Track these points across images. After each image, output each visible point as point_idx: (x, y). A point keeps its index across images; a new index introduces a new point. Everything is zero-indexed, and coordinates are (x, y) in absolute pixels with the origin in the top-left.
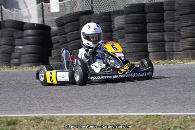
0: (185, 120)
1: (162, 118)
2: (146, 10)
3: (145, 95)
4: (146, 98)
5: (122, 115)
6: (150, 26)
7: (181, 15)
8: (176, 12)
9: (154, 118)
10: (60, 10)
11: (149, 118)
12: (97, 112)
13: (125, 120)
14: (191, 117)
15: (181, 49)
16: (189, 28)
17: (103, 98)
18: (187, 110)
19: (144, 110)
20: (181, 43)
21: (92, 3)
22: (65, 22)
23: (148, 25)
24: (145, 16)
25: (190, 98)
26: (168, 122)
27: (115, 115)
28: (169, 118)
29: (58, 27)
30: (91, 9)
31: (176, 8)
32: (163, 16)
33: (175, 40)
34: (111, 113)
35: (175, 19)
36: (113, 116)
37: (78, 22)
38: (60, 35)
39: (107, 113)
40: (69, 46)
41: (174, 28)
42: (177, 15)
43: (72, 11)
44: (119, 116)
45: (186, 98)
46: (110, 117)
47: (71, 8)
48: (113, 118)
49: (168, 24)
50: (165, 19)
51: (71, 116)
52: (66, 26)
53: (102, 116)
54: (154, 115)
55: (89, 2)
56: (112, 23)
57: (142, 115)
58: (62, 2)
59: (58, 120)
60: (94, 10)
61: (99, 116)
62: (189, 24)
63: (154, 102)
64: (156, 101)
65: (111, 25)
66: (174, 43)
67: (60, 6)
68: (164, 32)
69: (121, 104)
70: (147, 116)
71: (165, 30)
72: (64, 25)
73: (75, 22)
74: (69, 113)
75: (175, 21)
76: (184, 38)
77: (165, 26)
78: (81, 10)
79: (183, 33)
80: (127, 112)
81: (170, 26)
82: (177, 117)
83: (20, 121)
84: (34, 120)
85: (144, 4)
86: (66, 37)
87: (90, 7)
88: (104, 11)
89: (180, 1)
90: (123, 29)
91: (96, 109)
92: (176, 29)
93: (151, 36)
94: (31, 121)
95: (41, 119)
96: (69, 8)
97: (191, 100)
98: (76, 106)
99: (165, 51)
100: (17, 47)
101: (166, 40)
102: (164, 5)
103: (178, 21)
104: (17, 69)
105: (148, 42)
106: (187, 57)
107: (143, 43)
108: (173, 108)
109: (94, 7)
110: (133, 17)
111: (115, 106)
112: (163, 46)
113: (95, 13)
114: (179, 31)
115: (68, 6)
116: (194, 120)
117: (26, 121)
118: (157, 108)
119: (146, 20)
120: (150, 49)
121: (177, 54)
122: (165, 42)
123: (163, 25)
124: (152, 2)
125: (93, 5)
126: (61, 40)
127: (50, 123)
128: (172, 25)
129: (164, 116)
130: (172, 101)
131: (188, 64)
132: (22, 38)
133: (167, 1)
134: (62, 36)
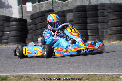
0: (112, 77)
1: (98, 76)
2: (87, 10)
4: (87, 63)
5: (73, 74)
6: (89, 20)
7: (109, 13)
8: (105, 11)
9: (93, 76)
10: (33, 9)
12: (57, 72)
13: (74, 77)
14: (116, 76)
15: (109, 34)
16: (114, 21)
17: (60, 63)
18: (113, 71)
19: (86, 71)
20: (108, 30)
21: (53, 5)
22: (36, 17)
23: (88, 19)
24: (86, 13)
25: (115, 64)
26: (101, 78)
27: (68, 74)
28: (102, 76)
29: (32, 20)
30: (52, 9)
31: (105, 8)
32: (97, 13)
33: (105, 28)
34: (66, 73)
35: (105, 15)
36: (67, 74)
37: (44, 17)
38: (33, 25)
39: (63, 73)
40: (39, 32)
42: (106, 13)
43: (40, 10)
44: (71, 74)
46: (65, 75)
47: (40, 8)
48: (67, 76)
49: (100, 18)
50: (99, 15)
51: (41, 75)
52: (36, 20)
53: (60, 75)
54: (92, 74)
55: (51, 5)
56: (65, 18)
57: (85, 74)
58: (34, 5)
59: (33, 77)
61: (58, 74)
62: (114, 18)
63: (92, 66)
64: (94, 65)
65: (64, 19)
66: (105, 30)
67: (33, 7)
68: (98, 23)
69: (72, 67)
70: (89, 75)
71: (99, 22)
72: (35, 19)
73: (42, 17)
74: (39, 73)
75: (105, 16)
76: (111, 27)
78: (46, 9)
79: (110, 24)
80: (76, 72)
81: (102, 19)
82: (107, 75)
83: (9, 78)
84: (18, 77)
85: (85, 6)
86: (36, 26)
87: (52, 8)
88: (60, 10)
89: (108, 4)
90: (72, 21)
91: (57, 70)
92: (105, 22)
93: (90, 26)
94: (16, 77)
95: (22, 77)
96: (38, 8)
97: (116, 65)
98: (44, 68)
99: (98, 35)
100: (5, 32)
101: (99, 28)
102: (98, 6)
103: (107, 16)
104: (6, 46)
105: (88, 30)
106: (113, 39)
107: (85, 30)
108: (105, 70)
109: (54, 7)
110: (78, 14)
111: (68, 68)
112: (98, 32)
113: (55, 11)
114: (108, 22)
115: (38, 7)
116: (118, 77)
117: (13, 77)
118: (94, 70)
119: (86, 16)
120: (89, 34)
121: (106, 37)
122: (99, 29)
123: (97, 19)
124: (90, 4)
125: (53, 6)
126: (33, 28)
127: (27, 79)
128: (103, 19)
129: (99, 75)
130: (104, 65)
131: (113, 43)
132: (9, 27)
133: (99, 4)
134: (34, 26)
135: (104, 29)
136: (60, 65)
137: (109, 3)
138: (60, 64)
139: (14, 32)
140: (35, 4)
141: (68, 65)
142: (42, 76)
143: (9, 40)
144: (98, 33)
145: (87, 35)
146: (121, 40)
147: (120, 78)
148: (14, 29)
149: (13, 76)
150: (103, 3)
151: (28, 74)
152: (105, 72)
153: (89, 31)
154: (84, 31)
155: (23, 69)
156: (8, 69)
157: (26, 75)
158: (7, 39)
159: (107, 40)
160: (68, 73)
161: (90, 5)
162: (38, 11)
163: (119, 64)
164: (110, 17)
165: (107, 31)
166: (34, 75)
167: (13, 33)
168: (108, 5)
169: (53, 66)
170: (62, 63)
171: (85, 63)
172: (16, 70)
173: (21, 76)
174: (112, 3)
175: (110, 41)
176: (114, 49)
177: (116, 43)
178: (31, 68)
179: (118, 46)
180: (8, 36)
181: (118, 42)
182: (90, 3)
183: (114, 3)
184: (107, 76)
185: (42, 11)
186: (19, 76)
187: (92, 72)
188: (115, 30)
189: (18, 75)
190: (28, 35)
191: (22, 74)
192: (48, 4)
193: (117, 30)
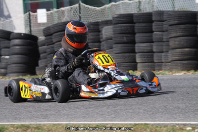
0: (173, 129)
1: (150, 126)
2: (135, 21)
3: (133, 105)
4: (134, 107)
5: (110, 124)
6: (138, 37)
7: (170, 25)
8: (164, 23)
9: (142, 127)
10: (48, 20)
11: (137, 126)
14: (179, 126)
15: (170, 60)
16: (178, 39)
17: (91, 107)
18: (176, 119)
19: (132, 119)
20: (169, 54)
21: (80, 13)
22: (52, 32)
23: (137, 35)
24: (134, 27)
25: (179, 108)
26: (156, 130)
27: (103, 124)
28: (157, 127)
29: (46, 36)
30: (78, 19)
31: (165, 19)
32: (151, 26)
33: (164, 50)
34: (99, 121)
35: (164, 30)
36: (100, 124)
38: (47, 45)
39: (95, 121)
41: (162, 39)
42: (165, 26)
43: (60, 22)
45: (174, 107)
47: (59, 18)
48: (101, 127)
49: (156, 35)
50: (154, 30)
51: (59, 124)
52: (53, 36)
53: (89, 124)
54: (142, 124)
55: (77, 12)
56: (100, 33)
57: (130, 124)
58: (49, 12)
59: (45, 128)
60: (82, 20)
62: (178, 34)
63: (142, 111)
64: (144, 110)
65: (99, 35)
66: (163, 54)
67: (48, 16)
68: (153, 42)
69: (108, 112)
70: (136, 124)
71: (154, 40)
72: (51, 35)
75: (163, 32)
76: (173, 49)
77: (154, 36)
78: (69, 20)
79: (172, 43)
80: (114, 121)
81: (159, 36)
82: (166, 126)
83: (6, 129)
84: (20, 128)
85: (133, 14)
86: (53, 48)
87: (78, 17)
88: (92, 21)
89: (169, 11)
90: (111, 39)
91: (84, 118)
92: (164, 40)
93: (139, 47)
94: (17, 128)
95: (28, 127)
96: (56, 18)
97: (180, 110)
98: (64, 114)
99: (153, 62)
100: (3, 57)
101: (154, 50)
102: (153, 15)
103: (167, 31)
104: (3, 79)
105: (136, 53)
106: (176, 68)
107: (131, 54)
108: (161, 117)
109: (82, 17)
110: (121, 27)
112: (152, 57)
114: (168, 41)
115: (56, 15)
116: (183, 129)
117: (12, 128)
118: (145, 116)
119: (134, 30)
120: (138, 60)
121: (165, 65)
122: (154, 52)
123: (152, 36)
124: (140, 12)
125: (80, 15)
126: (48, 50)
127: (36, 130)
128: (161, 36)
129: (153, 125)
130: (160, 110)
131: (177, 74)
132: (9, 48)
133: (156, 11)
134: (49, 46)
135: (163, 52)
136: (90, 109)
137: (171, 9)
139: (16, 56)
140: (51, 12)
141: (103, 109)
142: (60, 126)
143: (9, 69)
144: (153, 59)
145: (134, 61)
146: (189, 71)
147: (186, 130)
148: (16, 51)
149: (13, 126)
150: (162, 10)
151: (38, 123)
152: (163, 120)
153: (137, 56)
154: (130, 56)
155: (30, 116)
156: (6, 115)
157: (34, 124)
158: (6, 68)
159: (167, 70)
160: (102, 121)
161: (140, 14)
162: (56, 22)
163: (186, 107)
164: (172, 32)
165: (168, 56)
166: (47, 125)
167: (16, 58)
168: (169, 13)
169: (78, 110)
170: (93, 106)
171: (130, 106)
172: (18, 116)
173: (26, 127)
174: (176, 9)
175: (171, 71)
176: (177, 84)
177: (181, 74)
178: (43, 113)
179: (185, 79)
180: (7, 62)
181: (185, 74)
182: (140, 10)
183: (179, 10)
184: (164, 127)
185: (61, 23)
186: (23, 126)
187: (141, 120)
188: (179, 54)
189: (22, 124)
190: (40, 61)
191: (27, 123)
192: (72, 12)
193: (183, 54)
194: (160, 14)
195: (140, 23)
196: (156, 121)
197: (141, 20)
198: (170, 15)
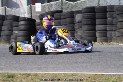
0: (119, 77)
1: (105, 76)
2: (96, 11)
3: (94, 62)
4: (95, 64)
5: (80, 74)
8: (114, 13)
9: (100, 76)
10: (42, 9)
11: (97, 75)
12: (65, 72)
13: (82, 76)
15: (117, 35)
16: (122, 23)
18: (120, 72)
19: (93, 71)
20: (117, 32)
21: (62, 6)
23: (97, 20)
24: (95, 15)
25: (122, 65)
26: (108, 78)
28: (109, 76)
30: (61, 9)
31: (114, 10)
32: (106, 15)
33: (114, 30)
34: (73, 72)
35: (114, 17)
36: (74, 74)
38: (41, 25)
39: (70, 72)
41: (113, 23)
42: (115, 15)
43: (49, 11)
44: (78, 74)
45: (120, 65)
46: (72, 75)
47: (49, 8)
48: (74, 75)
49: (109, 20)
50: (107, 17)
51: (48, 73)
54: (100, 74)
55: (60, 5)
56: (74, 18)
57: (92, 74)
58: (43, 5)
59: (40, 75)
60: (63, 10)
63: (100, 66)
64: (101, 66)
65: (73, 20)
66: (113, 32)
67: (42, 7)
69: (79, 67)
70: (96, 74)
71: (107, 23)
76: (119, 29)
77: (107, 21)
78: (55, 10)
79: (119, 25)
80: (83, 72)
81: (110, 21)
82: (114, 76)
83: (16, 76)
85: (95, 7)
88: (69, 11)
90: (81, 22)
91: (64, 70)
93: (98, 27)
94: (23, 75)
99: (107, 37)
100: (14, 32)
101: (108, 30)
102: (107, 8)
105: (96, 31)
106: (121, 41)
108: (112, 70)
110: (87, 15)
111: (75, 68)
112: (106, 33)
113: (64, 12)
114: (116, 24)
115: (47, 7)
118: (102, 70)
119: (95, 17)
120: (97, 35)
121: (114, 39)
123: (106, 21)
124: (99, 6)
125: (62, 7)
128: (112, 21)
129: (106, 75)
130: (111, 66)
131: (121, 45)
133: (109, 6)
138: (67, 64)
142: (49, 75)
144: (107, 35)
145: (95, 36)
150: (113, 5)
152: (112, 72)
153: (97, 33)
154: (92, 33)
159: (115, 42)
160: (75, 72)
162: (47, 11)
164: (119, 19)
167: (22, 33)
168: (117, 6)
170: (69, 63)
171: (92, 63)
175: (118, 43)
176: (122, 51)
182: (99, 4)
187: (99, 72)
192: (57, 5)
194: (111, 7)
195: (99, 12)
196: (108, 73)
197: (100, 11)
198: (117, 8)
